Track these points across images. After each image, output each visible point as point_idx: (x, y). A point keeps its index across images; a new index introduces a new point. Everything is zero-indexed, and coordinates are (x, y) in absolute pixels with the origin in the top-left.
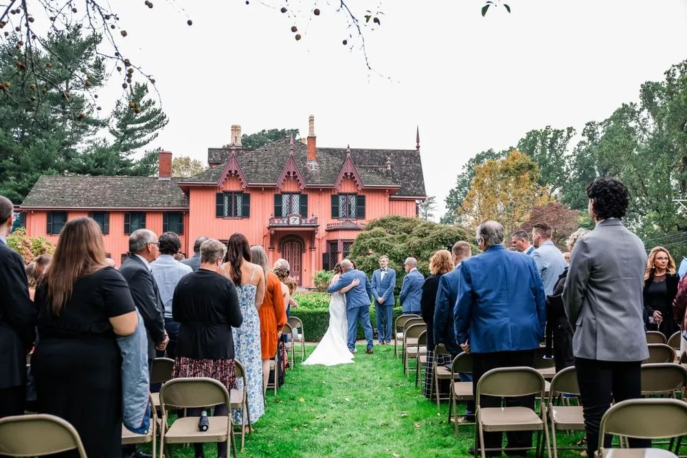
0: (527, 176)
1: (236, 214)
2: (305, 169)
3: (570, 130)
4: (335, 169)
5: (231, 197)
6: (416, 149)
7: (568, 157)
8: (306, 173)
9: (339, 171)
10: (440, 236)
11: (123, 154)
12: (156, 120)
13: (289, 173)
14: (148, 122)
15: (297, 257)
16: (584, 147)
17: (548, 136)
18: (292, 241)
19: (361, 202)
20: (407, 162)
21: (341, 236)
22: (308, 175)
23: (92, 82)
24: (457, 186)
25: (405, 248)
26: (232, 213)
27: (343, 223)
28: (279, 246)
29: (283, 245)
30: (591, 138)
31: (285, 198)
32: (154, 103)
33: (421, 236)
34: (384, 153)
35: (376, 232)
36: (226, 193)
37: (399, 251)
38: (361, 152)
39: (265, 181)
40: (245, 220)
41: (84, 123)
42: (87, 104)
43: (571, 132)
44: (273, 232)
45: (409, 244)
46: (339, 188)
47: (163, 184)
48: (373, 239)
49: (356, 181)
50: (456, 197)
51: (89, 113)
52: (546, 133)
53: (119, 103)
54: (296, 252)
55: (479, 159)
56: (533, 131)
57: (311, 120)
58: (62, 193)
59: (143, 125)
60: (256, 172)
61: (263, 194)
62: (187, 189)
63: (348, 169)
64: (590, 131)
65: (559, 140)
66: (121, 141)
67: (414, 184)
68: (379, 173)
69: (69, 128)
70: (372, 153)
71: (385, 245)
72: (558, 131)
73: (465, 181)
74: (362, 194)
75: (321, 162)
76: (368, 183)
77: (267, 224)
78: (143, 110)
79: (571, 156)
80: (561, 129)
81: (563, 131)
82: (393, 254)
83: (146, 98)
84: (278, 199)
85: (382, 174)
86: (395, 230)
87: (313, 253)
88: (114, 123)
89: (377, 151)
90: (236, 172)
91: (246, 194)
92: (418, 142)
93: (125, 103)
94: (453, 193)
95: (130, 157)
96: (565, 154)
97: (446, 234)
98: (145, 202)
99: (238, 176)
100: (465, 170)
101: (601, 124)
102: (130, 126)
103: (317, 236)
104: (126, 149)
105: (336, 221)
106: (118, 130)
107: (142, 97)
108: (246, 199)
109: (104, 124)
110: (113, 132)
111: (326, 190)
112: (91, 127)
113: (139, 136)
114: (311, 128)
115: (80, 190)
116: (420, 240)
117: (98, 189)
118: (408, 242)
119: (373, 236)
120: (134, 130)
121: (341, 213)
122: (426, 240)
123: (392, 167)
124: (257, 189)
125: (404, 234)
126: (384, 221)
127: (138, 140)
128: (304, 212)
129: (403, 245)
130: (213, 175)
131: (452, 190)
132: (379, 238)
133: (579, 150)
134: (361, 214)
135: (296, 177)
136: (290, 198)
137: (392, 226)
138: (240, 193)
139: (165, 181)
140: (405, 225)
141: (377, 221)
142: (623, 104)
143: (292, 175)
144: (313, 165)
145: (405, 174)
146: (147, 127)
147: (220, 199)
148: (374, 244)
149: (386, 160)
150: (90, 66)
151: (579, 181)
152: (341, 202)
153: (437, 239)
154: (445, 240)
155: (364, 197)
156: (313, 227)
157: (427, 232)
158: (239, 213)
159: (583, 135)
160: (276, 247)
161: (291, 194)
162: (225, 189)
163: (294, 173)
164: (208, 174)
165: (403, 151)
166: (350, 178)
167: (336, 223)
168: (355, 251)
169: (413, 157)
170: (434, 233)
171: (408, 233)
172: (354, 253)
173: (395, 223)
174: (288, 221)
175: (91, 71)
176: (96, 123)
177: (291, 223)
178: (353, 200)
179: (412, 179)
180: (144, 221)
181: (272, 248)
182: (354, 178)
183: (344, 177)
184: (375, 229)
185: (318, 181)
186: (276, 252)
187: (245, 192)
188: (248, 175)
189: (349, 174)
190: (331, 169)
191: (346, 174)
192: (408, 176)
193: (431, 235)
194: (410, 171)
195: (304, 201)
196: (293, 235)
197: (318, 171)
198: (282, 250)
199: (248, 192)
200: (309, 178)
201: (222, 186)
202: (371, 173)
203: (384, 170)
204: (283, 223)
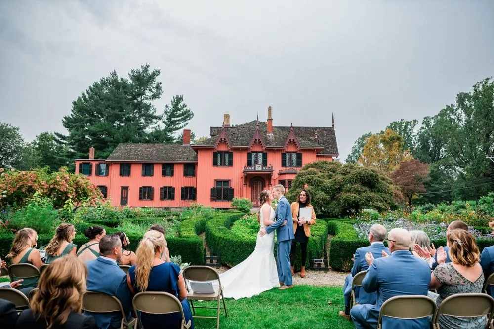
0: (396, 144)
1: (225, 164)
2: (266, 139)
3: (415, 121)
4: (284, 138)
5: (222, 154)
6: (332, 127)
7: (414, 136)
8: (267, 140)
9: (286, 139)
10: (359, 173)
11: (169, 134)
12: (187, 115)
13: (256, 140)
14: (183, 117)
16: (424, 130)
17: (403, 125)
18: (257, 180)
19: (299, 157)
20: (326, 134)
21: (287, 177)
23: (155, 96)
24: (352, 152)
25: (332, 183)
26: (223, 164)
27: (288, 170)
28: (250, 183)
29: (253, 182)
30: (427, 125)
31: (254, 155)
32: (186, 106)
33: (344, 174)
34: (313, 129)
35: (311, 172)
36: (219, 152)
37: (328, 185)
38: (299, 128)
39: (242, 144)
40: (230, 168)
41: (150, 118)
42: (152, 108)
43: (415, 122)
44: (245, 175)
45: (336, 180)
46: (286, 149)
47: (185, 148)
48: (308, 176)
49: (296, 144)
51: (153, 113)
52: (401, 123)
53: (167, 106)
54: (260, 187)
55: (363, 138)
56: (394, 122)
57: (270, 109)
58: (129, 153)
59: (180, 118)
60: (237, 140)
61: (240, 152)
62: (197, 149)
63: (292, 137)
64: (426, 121)
65: (409, 127)
66: (169, 127)
67: (331, 147)
68: (310, 140)
69: (142, 120)
70: (306, 129)
71: (317, 180)
72: (408, 122)
73: (356, 150)
74: (300, 152)
75: (275, 134)
76: (304, 145)
77: (243, 170)
78: (180, 110)
79: (416, 135)
80: (409, 121)
81: (411, 122)
82: (324, 187)
83: (181, 104)
84: (249, 155)
85: (312, 141)
86: (324, 170)
87: (270, 187)
88: (165, 117)
89: (309, 128)
90: (225, 139)
92: (333, 122)
93: (171, 107)
94: (350, 157)
95: (172, 135)
96: (412, 134)
97: (363, 173)
98: (174, 158)
99: (226, 142)
100: (356, 144)
101: (433, 118)
102: (173, 119)
103: (272, 177)
104: (171, 131)
105: (284, 168)
106: (166, 121)
107: (180, 102)
108: (231, 155)
109: (160, 118)
110: (164, 122)
111: (278, 150)
112: (154, 120)
113: (178, 124)
114: (270, 114)
115: (139, 151)
116: (343, 177)
117: (149, 151)
118: (334, 179)
119: (309, 174)
120: (176, 121)
121: (287, 163)
122: (349, 176)
123: (318, 137)
124: (237, 150)
125: (331, 173)
126: (316, 164)
127: (177, 126)
128: (265, 163)
129: (330, 180)
130: (212, 141)
131: (349, 155)
132: (313, 176)
133: (421, 132)
134: (299, 164)
135: (260, 142)
136: (257, 155)
137: (322, 168)
138: (227, 152)
139: (187, 146)
140: (331, 167)
141: (311, 165)
142: (447, 106)
144: (271, 136)
145: (326, 141)
146: (182, 119)
147: (215, 156)
148: (309, 179)
149: (314, 133)
150: (153, 88)
151: (421, 149)
152: (287, 156)
153: (357, 176)
154: (363, 177)
155: (301, 154)
156: (270, 171)
157: (348, 171)
158: (227, 164)
159: (423, 124)
160: (248, 184)
161: (257, 152)
162: (218, 150)
163: (259, 140)
164: (208, 141)
165: (324, 128)
166: (293, 143)
167: (284, 169)
168: (295, 185)
169: (330, 131)
170: (354, 172)
171: (334, 172)
172: (295, 187)
173: (324, 165)
174: (255, 168)
175: (154, 90)
176: (156, 117)
177: (257, 169)
178: (294, 156)
179: (330, 144)
180: (173, 168)
181: (245, 184)
182: (295, 142)
183: (289, 142)
184: (310, 169)
185: (274, 144)
186: (248, 187)
187: (230, 151)
188: (232, 142)
189: (292, 140)
190: (281, 137)
191: (290, 140)
192: (328, 143)
193: (351, 173)
194: (329, 139)
195: (265, 157)
196: (259, 177)
197: (274, 139)
198: (251, 186)
199: (232, 151)
200: (268, 143)
201: (216, 148)
202: (305, 140)
203: (313, 139)
204: (252, 169)
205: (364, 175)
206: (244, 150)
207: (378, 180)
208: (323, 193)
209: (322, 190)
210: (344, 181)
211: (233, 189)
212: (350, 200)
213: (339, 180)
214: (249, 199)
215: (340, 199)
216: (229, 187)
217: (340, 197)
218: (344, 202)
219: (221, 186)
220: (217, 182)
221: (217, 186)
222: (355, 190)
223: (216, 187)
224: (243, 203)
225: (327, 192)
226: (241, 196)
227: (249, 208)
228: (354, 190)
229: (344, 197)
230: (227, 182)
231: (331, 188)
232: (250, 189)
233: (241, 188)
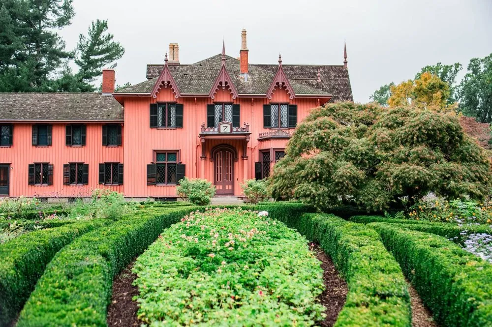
0: (438, 94)
1: (169, 125)
2: (238, 82)
3: (457, 65)
4: (267, 81)
5: (165, 108)
6: (343, 64)
7: (456, 88)
8: (238, 85)
9: (271, 82)
10: (425, 124)
11: (86, 81)
12: (114, 52)
13: (221, 83)
14: (108, 54)
15: (229, 166)
16: (469, 79)
17: (439, 71)
18: (224, 150)
19: (293, 111)
20: (335, 76)
22: (240, 86)
23: (62, 22)
25: (369, 145)
26: (166, 124)
27: (275, 133)
28: (211, 154)
29: (216, 152)
30: (475, 71)
31: (218, 108)
32: (112, 37)
34: (313, 68)
35: (324, 123)
36: (161, 104)
37: (361, 148)
38: (292, 67)
39: (197, 91)
40: (178, 130)
41: (56, 56)
42: (60, 41)
43: (458, 67)
44: (204, 140)
45: (375, 138)
46: (271, 98)
47: (106, 99)
48: (319, 131)
49: (288, 91)
51: (61, 48)
52: (437, 69)
53: (81, 37)
54: (229, 162)
56: (427, 67)
57: (244, 34)
58: (11, 108)
59: (103, 56)
60: (190, 84)
61: (196, 104)
62: (123, 99)
63: (280, 80)
64: (474, 65)
65: (448, 74)
66: (85, 70)
68: (310, 84)
69: (44, 60)
70: (302, 68)
71: (338, 140)
72: (448, 67)
74: (294, 104)
75: (253, 75)
76: (299, 92)
77: (199, 132)
78: (102, 43)
79: (459, 86)
80: (449, 65)
81: (452, 66)
82: (352, 152)
83: (104, 34)
84: (211, 109)
85: (313, 86)
87: (245, 162)
88: (79, 55)
89: (307, 66)
90: (169, 82)
91: (180, 105)
92: (346, 58)
93: (88, 38)
95: (91, 84)
96: (453, 85)
98: (86, 115)
99: (171, 86)
101: (482, 61)
102: (92, 57)
103: (249, 145)
104: (88, 77)
105: (268, 130)
106: (82, 60)
107: (101, 31)
108: (180, 109)
109: (71, 57)
110: (78, 63)
111: (258, 100)
112: (62, 60)
113: (100, 66)
114: (244, 42)
115: (28, 105)
116: (389, 131)
117: (45, 104)
118: (373, 135)
120: (97, 61)
121: (273, 122)
122: (400, 132)
123: (321, 80)
124: (190, 100)
125: (362, 126)
127: (98, 69)
128: (236, 122)
129: (364, 140)
130: (147, 86)
132: (329, 131)
133: (466, 82)
135: (228, 87)
136: (223, 109)
137: (344, 117)
138: (173, 104)
139: (108, 96)
140: (362, 114)
143: (224, 85)
144: (245, 78)
146: (107, 58)
147: (153, 109)
148: (322, 138)
149: (315, 74)
150: (59, 8)
151: (467, 105)
152: (273, 109)
153: (420, 129)
154: (433, 130)
155: (296, 106)
156: (245, 135)
157: (400, 120)
158: (173, 123)
159: (469, 69)
160: (208, 156)
161: (224, 104)
162: (158, 100)
163: (226, 83)
165: (331, 66)
166: (282, 88)
167: (268, 133)
168: (293, 150)
169: (341, 72)
170: (410, 121)
171: (368, 124)
172: (292, 153)
173: (349, 111)
174: (219, 130)
175: (62, 12)
176: (64, 55)
177: (222, 131)
178: (284, 110)
180: (85, 133)
181: (204, 157)
182: (286, 87)
183: (275, 87)
184: (321, 119)
185: (250, 91)
186: (208, 160)
187: (179, 102)
188: (181, 87)
189: (280, 84)
190: (263, 80)
191: (278, 83)
193: (407, 124)
195: (236, 110)
196: (225, 145)
197: (250, 82)
198: (214, 159)
200: (241, 89)
201: (155, 97)
202: (301, 84)
203: (314, 82)
204: (214, 131)
205: (434, 126)
206: (201, 100)
207: (461, 137)
208: (350, 164)
209: (348, 159)
210: (392, 139)
211: (184, 166)
212: (409, 178)
213: (383, 138)
214: (210, 182)
215: (386, 176)
216: (177, 162)
217: (385, 173)
218: (396, 183)
219: (165, 160)
220: (157, 154)
221: (157, 160)
222: (418, 156)
223: (155, 162)
224: (198, 188)
225: (359, 164)
226: (198, 175)
227: (207, 197)
228: (415, 158)
229: (396, 172)
230: (174, 154)
231: (366, 154)
232: (211, 165)
233: (196, 163)
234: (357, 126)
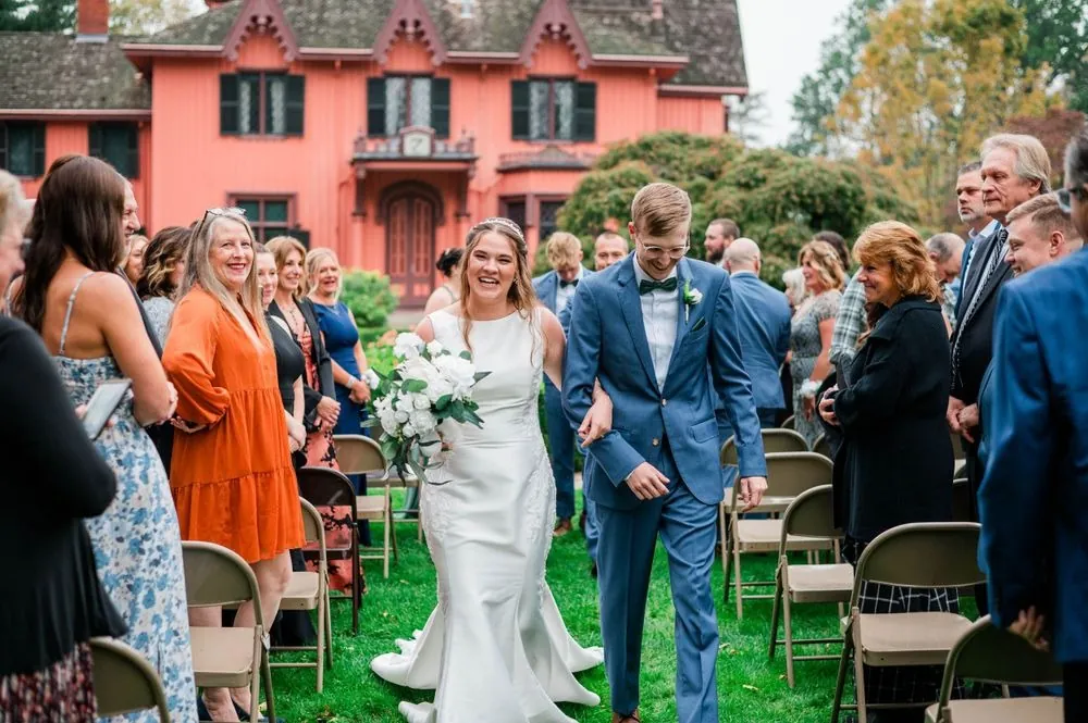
1: (269, 129)
2: (445, 16)
4: (520, 16)
5: (258, 83)
8: (448, 25)
9: (532, 21)
10: (796, 185)
13: (403, 24)
15: (422, 236)
18: (410, 197)
19: (586, 99)
21: (536, 185)
22: (451, 32)
24: (819, 66)
26: (261, 125)
27: (540, 154)
28: (379, 205)
29: (392, 201)
31: (394, 88)
33: (746, 186)
35: (628, 174)
36: (246, 74)
39: (343, 43)
40: (292, 145)
44: (362, 174)
45: (713, 208)
46: (531, 63)
47: (88, 52)
49: (573, 47)
50: (817, 93)
54: (422, 226)
60: (320, 22)
61: (337, 76)
62: (148, 64)
63: (555, 14)
67: (721, 57)
68: (632, 26)
73: (838, 55)
74: (589, 79)
76: (602, 50)
77: (349, 153)
84: (376, 90)
85: (640, 28)
86: (677, 168)
87: (464, 224)
90: (269, 19)
91: (294, 77)
94: (811, 86)
97: (811, 182)
98: (43, 97)
99: (275, 30)
100: (840, 29)
103: (473, 185)
105: (522, 147)
108: (296, 89)
111: (498, 68)
116: (742, 194)
118: (711, 202)
119: (620, 185)
121: (535, 124)
122: (761, 194)
123: (665, 12)
124: (324, 65)
125: (700, 180)
126: (647, 146)
128: (441, 123)
130: (211, 28)
131: (809, 78)
134: (585, 129)
135: (422, 33)
136: (407, 88)
137: (668, 160)
138: (280, 74)
139: (95, 44)
140: (702, 156)
141: (630, 147)
143: (410, 29)
145: (697, 31)
147: (229, 88)
148: (622, 204)
152: (536, 95)
153: (788, 194)
154: (811, 196)
155: (593, 86)
156: (466, 161)
157: (761, 173)
158: (278, 125)
160: (371, 211)
161: (409, 77)
162: (241, 64)
163: (417, 24)
164: (197, 28)
166: (561, 39)
167: (523, 152)
170: (778, 178)
171: (712, 176)
174: (401, 147)
177: (409, 151)
178: (566, 96)
179: (714, 42)
180: (41, 143)
181: (361, 213)
182: (569, 37)
183: (543, 36)
184: (625, 165)
185: (477, 44)
186: (371, 223)
187: (293, 71)
188: (300, 30)
189: (556, 27)
190: (511, 14)
191: (548, 27)
192: (705, 36)
193: (771, 183)
194: (711, 23)
195: (441, 93)
196: (414, 182)
197: (478, 20)
198: (385, 218)
199: (300, 72)
200: (455, 38)
201: (234, 56)
202: (611, 26)
203: (645, 19)
204: (388, 151)
205: (812, 189)
206: (352, 65)
207: (860, 209)
210: (744, 209)
211: (307, 234)
213: (727, 207)
214: (377, 273)
216: (290, 225)
219: (257, 219)
220: (239, 202)
222: (779, 242)
224: (360, 290)
227: (382, 311)
228: (775, 244)
230: (281, 203)
232: (378, 234)
233: (338, 230)
234: (691, 179)
